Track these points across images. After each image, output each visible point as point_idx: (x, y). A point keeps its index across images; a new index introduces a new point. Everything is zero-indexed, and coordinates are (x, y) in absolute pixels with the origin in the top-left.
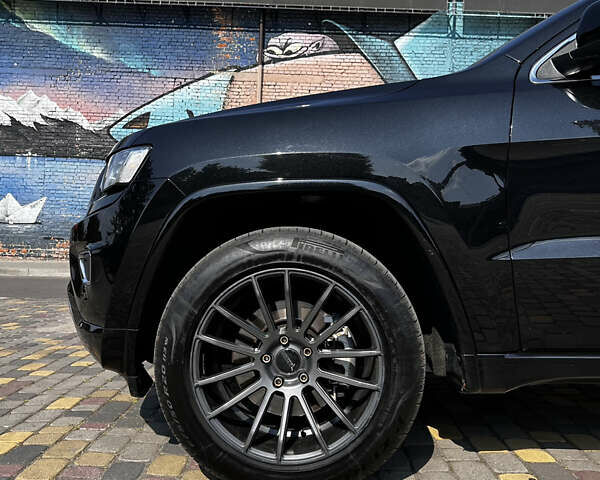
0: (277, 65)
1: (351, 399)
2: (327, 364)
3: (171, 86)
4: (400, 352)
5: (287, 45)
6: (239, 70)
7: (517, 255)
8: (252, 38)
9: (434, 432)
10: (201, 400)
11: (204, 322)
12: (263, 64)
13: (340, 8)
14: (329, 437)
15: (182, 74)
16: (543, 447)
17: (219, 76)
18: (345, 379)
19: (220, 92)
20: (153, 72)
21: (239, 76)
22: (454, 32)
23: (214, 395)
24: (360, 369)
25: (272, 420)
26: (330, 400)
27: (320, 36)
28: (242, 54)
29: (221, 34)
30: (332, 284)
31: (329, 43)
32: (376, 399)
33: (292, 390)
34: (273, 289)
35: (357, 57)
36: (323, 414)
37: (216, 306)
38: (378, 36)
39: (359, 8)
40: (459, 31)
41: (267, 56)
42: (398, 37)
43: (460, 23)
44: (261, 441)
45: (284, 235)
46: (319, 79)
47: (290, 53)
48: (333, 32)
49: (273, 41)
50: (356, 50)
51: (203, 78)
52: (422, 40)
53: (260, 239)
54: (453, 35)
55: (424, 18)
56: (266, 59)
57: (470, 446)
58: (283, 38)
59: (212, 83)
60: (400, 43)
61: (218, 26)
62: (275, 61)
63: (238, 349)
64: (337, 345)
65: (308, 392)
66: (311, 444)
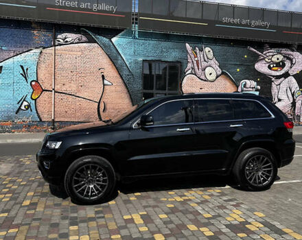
0: (62, 47)
1: (102, 187)
2: (98, 181)
3: (12, 54)
4: (111, 177)
5: (65, 38)
6: (44, 48)
7: (131, 159)
8: (50, 35)
9: (119, 192)
10: (75, 190)
11: (75, 175)
12: (55, 46)
13: (88, 24)
14: (98, 194)
15: (18, 49)
16: (140, 192)
17: (35, 51)
18: (101, 183)
19: (36, 57)
20: (3, 48)
21: (44, 51)
22: (135, 36)
23: (77, 188)
24: (104, 181)
25: (88, 192)
26: (99, 187)
27: (80, 35)
28: (45, 41)
29: (35, 32)
30: (99, 167)
31: (84, 39)
32: (106, 187)
33: (91, 186)
34: (88, 168)
35: (96, 45)
36: (97, 190)
37: (77, 172)
38: (104, 37)
39: (96, 25)
40: (137, 36)
41: (57, 43)
42: (112, 37)
43: (137, 33)
44: (86, 196)
45: (89, 158)
46: (80, 53)
47: (67, 42)
48: (85, 34)
49: (59, 36)
50: (95, 42)
51: (27, 51)
52: (122, 39)
53: (86, 158)
54: (135, 38)
55: (123, 30)
56: (56, 44)
57: (125, 194)
58: (64, 35)
59: (32, 54)
60: (114, 40)
61: (34, 29)
62: (60, 45)
63: (81, 179)
64: (99, 177)
65: (94, 186)
66: (95, 195)
